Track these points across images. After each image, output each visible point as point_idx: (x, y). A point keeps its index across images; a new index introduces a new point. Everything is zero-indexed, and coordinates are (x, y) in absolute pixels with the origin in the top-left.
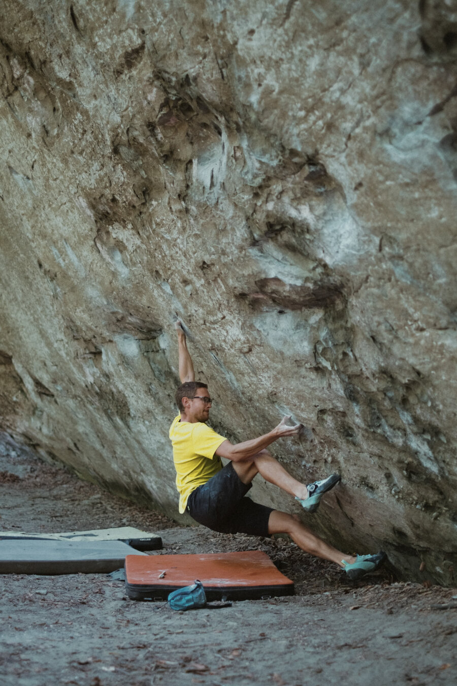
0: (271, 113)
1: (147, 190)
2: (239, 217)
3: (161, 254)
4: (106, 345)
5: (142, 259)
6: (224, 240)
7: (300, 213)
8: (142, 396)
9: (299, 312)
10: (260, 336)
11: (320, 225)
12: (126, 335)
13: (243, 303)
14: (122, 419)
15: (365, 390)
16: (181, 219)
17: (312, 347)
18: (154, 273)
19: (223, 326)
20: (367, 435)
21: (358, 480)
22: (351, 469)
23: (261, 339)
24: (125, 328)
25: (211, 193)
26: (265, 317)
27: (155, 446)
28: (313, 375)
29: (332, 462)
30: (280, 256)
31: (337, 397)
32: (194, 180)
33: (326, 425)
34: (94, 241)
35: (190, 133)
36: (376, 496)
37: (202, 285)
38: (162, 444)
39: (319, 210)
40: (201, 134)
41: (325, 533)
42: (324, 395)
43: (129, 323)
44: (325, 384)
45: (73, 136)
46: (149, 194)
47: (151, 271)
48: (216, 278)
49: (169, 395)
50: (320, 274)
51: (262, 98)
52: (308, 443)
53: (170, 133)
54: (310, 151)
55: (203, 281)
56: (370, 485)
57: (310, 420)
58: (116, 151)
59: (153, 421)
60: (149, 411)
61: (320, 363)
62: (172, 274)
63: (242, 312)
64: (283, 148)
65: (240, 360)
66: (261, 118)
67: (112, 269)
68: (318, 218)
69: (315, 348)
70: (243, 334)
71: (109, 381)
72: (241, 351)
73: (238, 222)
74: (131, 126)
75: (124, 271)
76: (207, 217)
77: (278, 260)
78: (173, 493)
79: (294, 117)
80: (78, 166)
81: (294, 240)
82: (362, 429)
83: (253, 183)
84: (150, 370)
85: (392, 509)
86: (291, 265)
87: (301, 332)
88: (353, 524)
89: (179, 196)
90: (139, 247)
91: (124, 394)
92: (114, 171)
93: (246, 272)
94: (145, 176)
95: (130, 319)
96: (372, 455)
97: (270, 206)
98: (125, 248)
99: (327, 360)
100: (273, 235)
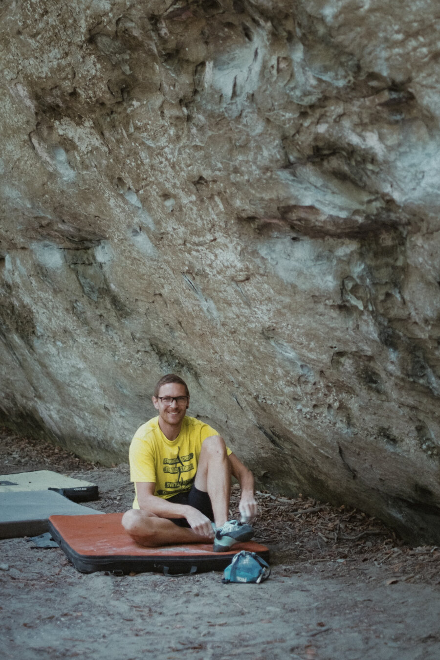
0: (352, 30)
1: (127, 87)
2: (270, 134)
3: (136, 161)
4: (13, 252)
5: (100, 164)
6: (240, 158)
7: (364, 140)
8: (60, 314)
9: (320, 240)
10: (264, 264)
11: (392, 157)
12: (47, 242)
13: (247, 226)
14: (22, 338)
15: (409, 335)
16: (176, 126)
17: (339, 283)
18: (115, 181)
19: (210, 248)
20: (402, 384)
21: (376, 431)
22: (367, 418)
23: (266, 268)
24: (48, 234)
25: (232, 104)
26: (275, 244)
27: (67, 371)
28: (334, 314)
29: (339, 408)
30: (320, 183)
31: (367, 340)
32: (206, 86)
33: (341, 368)
34: (29, 135)
35: (206, 31)
36: (399, 450)
37: (191, 202)
38: (79, 369)
39: (392, 140)
40: (221, 34)
41: (298, 480)
42: (348, 337)
43: (56, 231)
44: (351, 324)
45: (26, 17)
46: (128, 92)
47: (111, 178)
48: (212, 195)
49: (101, 316)
50: (377, 209)
51: (340, 13)
52: (310, 385)
53: (179, 29)
54: (400, 78)
55: (194, 198)
56: (392, 437)
57: (319, 362)
58: (91, 39)
59: (71, 342)
60: (65, 331)
61: (348, 301)
62: (146, 185)
63: (243, 236)
64: (358, 68)
65: (228, 289)
66: (334, 33)
67: (51, 169)
68: (390, 149)
69: (343, 284)
70: (242, 261)
71: (10, 293)
72: (233, 279)
73: (268, 140)
74: (124, 16)
75: (68, 174)
76: (219, 130)
77: (316, 187)
78: (83, 425)
79: (386, 40)
80: (25, 50)
81: (346, 168)
82: (397, 377)
83: (302, 100)
84: (78, 285)
85: (419, 465)
86: (333, 193)
87: (324, 265)
88: (355, 477)
89: (181, 101)
90: (97, 148)
91: (30, 309)
92: (83, 62)
93: (267, 196)
94: (128, 72)
95: (60, 226)
96: (402, 405)
97: (322, 129)
98: (74, 147)
99: (358, 298)
100: (317, 160)
